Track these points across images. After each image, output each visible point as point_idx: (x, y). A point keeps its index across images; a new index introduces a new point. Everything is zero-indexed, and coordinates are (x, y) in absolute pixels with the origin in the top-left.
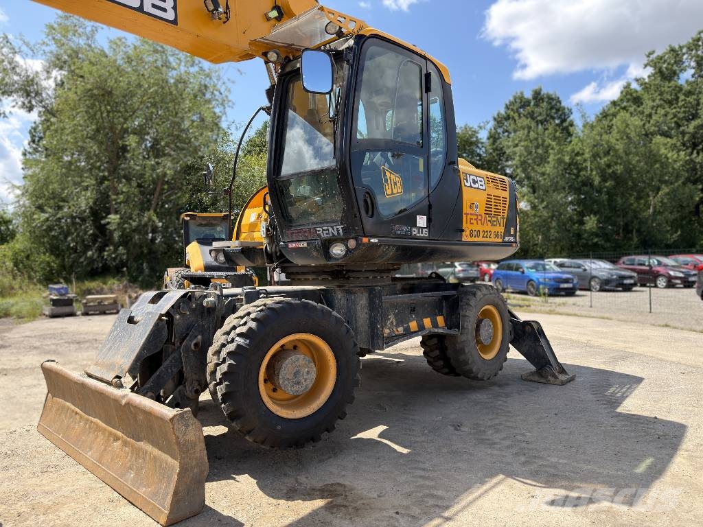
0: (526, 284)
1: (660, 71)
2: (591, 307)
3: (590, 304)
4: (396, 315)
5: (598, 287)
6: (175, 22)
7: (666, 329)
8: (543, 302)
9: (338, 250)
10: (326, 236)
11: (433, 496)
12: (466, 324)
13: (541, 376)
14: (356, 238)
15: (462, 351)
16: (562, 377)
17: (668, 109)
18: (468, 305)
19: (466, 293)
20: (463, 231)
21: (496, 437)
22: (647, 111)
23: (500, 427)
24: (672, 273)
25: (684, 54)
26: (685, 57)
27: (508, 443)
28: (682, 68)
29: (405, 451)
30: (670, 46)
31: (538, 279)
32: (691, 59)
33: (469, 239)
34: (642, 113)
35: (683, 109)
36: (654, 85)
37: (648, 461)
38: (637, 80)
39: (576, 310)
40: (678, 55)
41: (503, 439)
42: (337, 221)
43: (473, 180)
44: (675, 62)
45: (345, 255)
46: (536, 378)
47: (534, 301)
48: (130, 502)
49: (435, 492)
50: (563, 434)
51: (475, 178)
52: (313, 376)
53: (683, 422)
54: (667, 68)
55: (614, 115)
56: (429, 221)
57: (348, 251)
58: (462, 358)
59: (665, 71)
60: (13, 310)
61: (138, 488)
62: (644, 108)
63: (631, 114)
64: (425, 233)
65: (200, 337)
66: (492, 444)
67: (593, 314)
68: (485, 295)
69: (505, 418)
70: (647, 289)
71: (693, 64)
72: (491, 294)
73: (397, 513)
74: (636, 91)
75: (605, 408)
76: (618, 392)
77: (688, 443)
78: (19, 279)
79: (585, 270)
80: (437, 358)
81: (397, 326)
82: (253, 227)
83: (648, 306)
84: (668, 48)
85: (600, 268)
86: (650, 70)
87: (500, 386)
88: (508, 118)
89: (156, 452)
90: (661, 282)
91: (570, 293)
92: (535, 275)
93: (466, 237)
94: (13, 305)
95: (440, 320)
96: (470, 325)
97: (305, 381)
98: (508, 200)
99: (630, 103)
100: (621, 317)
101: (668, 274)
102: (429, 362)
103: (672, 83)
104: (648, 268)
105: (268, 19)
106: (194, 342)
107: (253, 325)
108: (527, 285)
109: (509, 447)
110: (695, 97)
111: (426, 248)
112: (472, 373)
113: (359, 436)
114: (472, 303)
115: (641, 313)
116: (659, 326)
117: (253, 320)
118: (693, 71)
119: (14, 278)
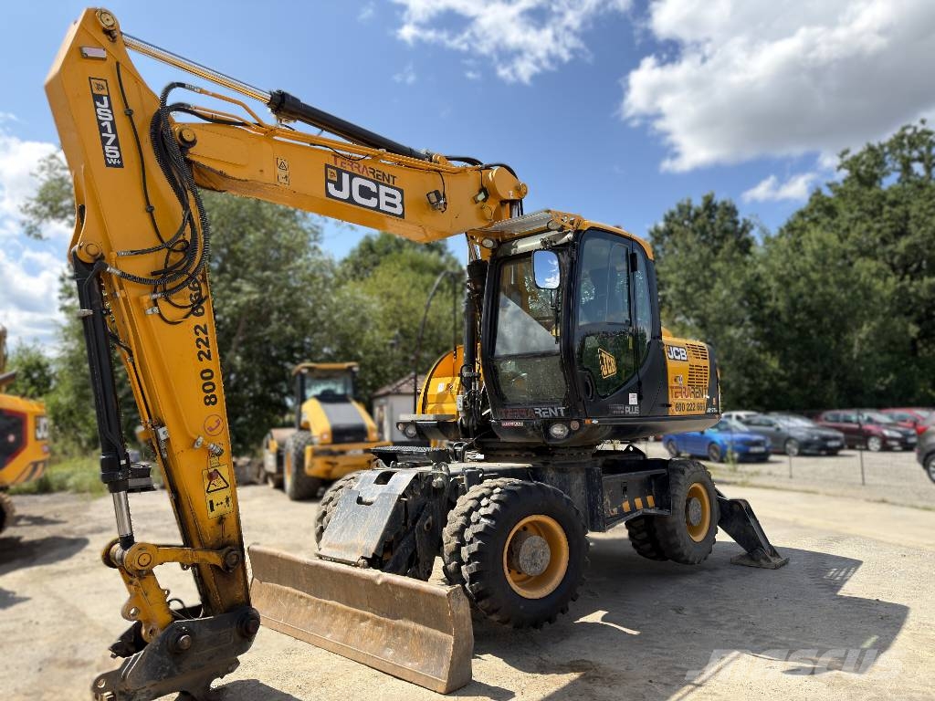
0: (706, 447)
1: (858, 176)
2: (791, 477)
3: (788, 473)
4: (610, 496)
5: (796, 451)
6: (402, 216)
7: (884, 506)
8: (730, 470)
9: (557, 430)
10: (545, 416)
11: (676, 668)
12: (676, 503)
13: (753, 559)
14: (579, 421)
15: (673, 532)
16: (776, 561)
17: (870, 223)
18: (678, 483)
19: (674, 470)
20: (670, 406)
21: (722, 620)
22: (844, 225)
23: (723, 610)
24: (887, 433)
25: (886, 154)
26: (888, 157)
27: (735, 624)
28: (884, 171)
29: (635, 633)
30: (868, 145)
31: (721, 441)
32: (895, 160)
33: (677, 413)
34: (838, 227)
35: (889, 223)
36: (851, 192)
37: (874, 639)
38: (830, 185)
39: (773, 482)
40: (878, 155)
41: (729, 621)
42: (557, 403)
43: (676, 351)
44: (876, 164)
45: (568, 436)
46: (747, 562)
47: (719, 469)
48: (395, 677)
49: (678, 665)
50: (787, 616)
51: (677, 349)
52: (548, 556)
53: (905, 604)
54: (866, 172)
55: (803, 229)
56: (640, 398)
57: (571, 432)
58: (672, 541)
59: (864, 173)
60: (71, 482)
61: (402, 664)
62: (840, 221)
63: (824, 228)
64: (636, 412)
65: (430, 518)
66: (720, 626)
67: (795, 487)
68: (693, 472)
69: (724, 602)
70: (856, 453)
71: (898, 166)
72: (698, 471)
73: (651, 681)
74: (829, 199)
75: (826, 592)
76: (837, 576)
77: (911, 623)
78: (61, 442)
79: (778, 429)
80: (644, 541)
81: (612, 507)
82: (441, 398)
83: (860, 476)
84: (866, 148)
85: (797, 426)
86: (845, 173)
87: (710, 570)
88: (670, 232)
89: (421, 628)
90: (874, 444)
91: (762, 458)
92: (718, 437)
93: (673, 411)
94: (68, 477)
95: (650, 499)
96: (680, 504)
97: (542, 561)
98: (708, 369)
99: (821, 213)
100: (831, 491)
101: (882, 433)
102: (634, 545)
103: (874, 191)
104: (856, 426)
105: (477, 202)
106: (427, 522)
107: (497, 506)
108: (709, 449)
109: (736, 628)
110: (902, 207)
111: (637, 425)
112: (683, 555)
113: (582, 620)
114: (681, 481)
115: (852, 485)
116: (875, 501)
117: (495, 501)
118: (897, 175)
119: (55, 440)
